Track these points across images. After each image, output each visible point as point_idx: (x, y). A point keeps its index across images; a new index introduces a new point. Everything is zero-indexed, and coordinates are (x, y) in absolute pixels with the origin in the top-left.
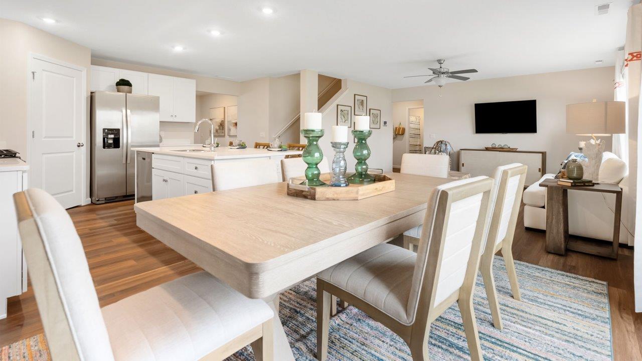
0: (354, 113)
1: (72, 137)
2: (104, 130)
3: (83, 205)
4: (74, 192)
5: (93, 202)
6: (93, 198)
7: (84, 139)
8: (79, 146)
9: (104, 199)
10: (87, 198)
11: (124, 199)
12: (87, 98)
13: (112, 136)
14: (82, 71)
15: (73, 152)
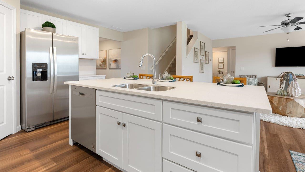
0: (200, 54)
1: (2, 71)
2: (34, 64)
3: (14, 133)
4: (5, 123)
5: (23, 129)
6: (24, 125)
7: (14, 72)
8: (9, 80)
9: (34, 127)
10: (17, 125)
11: (51, 123)
12: (17, 35)
13: (41, 70)
14: (11, 10)
15: (4, 85)
